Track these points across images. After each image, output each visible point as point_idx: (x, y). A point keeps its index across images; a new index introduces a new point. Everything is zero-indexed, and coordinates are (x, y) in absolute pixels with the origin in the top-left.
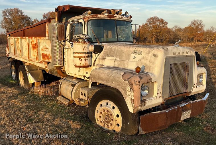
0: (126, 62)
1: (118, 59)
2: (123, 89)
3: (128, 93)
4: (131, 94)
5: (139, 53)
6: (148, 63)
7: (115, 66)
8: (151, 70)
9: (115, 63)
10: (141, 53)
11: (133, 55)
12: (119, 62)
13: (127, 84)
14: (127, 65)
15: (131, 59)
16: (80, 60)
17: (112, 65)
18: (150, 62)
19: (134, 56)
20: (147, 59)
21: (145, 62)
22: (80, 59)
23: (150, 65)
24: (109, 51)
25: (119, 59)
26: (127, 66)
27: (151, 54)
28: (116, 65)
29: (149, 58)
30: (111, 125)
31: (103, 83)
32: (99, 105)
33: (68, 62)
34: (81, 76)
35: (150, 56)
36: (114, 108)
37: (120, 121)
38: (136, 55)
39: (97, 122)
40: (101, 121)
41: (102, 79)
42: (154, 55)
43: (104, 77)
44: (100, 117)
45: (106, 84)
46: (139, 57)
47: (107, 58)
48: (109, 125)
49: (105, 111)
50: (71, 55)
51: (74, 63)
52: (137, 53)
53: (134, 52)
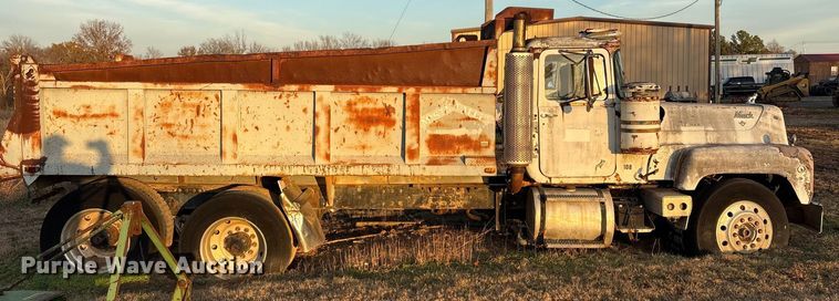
0: (731, 133)
1: (711, 129)
2: (789, 172)
3: (798, 175)
4: (805, 175)
5: (748, 116)
6: (771, 130)
8: (781, 140)
10: (750, 115)
11: (738, 120)
12: (715, 135)
13: (796, 162)
15: (738, 127)
16: (657, 136)
17: (703, 142)
18: (774, 128)
19: (742, 122)
20: (766, 125)
21: (766, 128)
22: (656, 134)
24: (682, 116)
25: (714, 128)
27: (769, 117)
28: (712, 139)
29: (770, 123)
30: (758, 240)
31: (739, 171)
32: (724, 215)
33: (551, 149)
34: (605, 178)
35: (769, 119)
36: (756, 211)
37: (769, 229)
38: (744, 120)
39: (722, 248)
40: (737, 243)
41: (734, 165)
42: (776, 118)
43: (740, 160)
44: (734, 235)
45: (747, 172)
46: (750, 122)
47: (682, 128)
48: (755, 242)
49: (746, 221)
50: (567, 131)
51: (579, 150)
52: (745, 116)
53: (738, 115)
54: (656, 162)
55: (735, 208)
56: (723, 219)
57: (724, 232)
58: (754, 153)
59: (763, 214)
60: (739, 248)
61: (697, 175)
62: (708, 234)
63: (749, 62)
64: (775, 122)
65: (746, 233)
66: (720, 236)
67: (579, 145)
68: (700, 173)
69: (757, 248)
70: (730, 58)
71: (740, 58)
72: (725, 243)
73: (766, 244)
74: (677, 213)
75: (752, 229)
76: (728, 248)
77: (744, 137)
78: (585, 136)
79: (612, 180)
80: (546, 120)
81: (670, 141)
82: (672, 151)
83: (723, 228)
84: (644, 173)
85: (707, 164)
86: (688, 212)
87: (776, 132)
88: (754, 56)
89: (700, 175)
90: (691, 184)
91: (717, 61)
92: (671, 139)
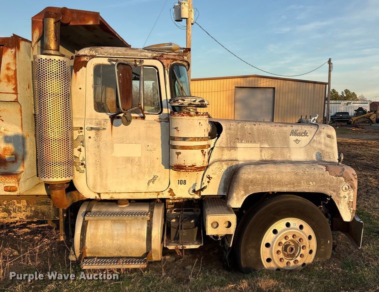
0: (285, 151)
1: (267, 146)
2: (334, 191)
3: (342, 194)
4: (348, 194)
5: (303, 134)
6: (323, 147)
7: (264, 158)
8: (332, 157)
9: (263, 154)
10: (305, 134)
11: (293, 138)
12: (270, 152)
13: (341, 182)
14: (288, 154)
15: (293, 144)
16: (203, 153)
17: (257, 158)
18: (326, 146)
19: (297, 140)
20: (320, 143)
21: (319, 146)
22: (202, 151)
23: (328, 151)
24: (239, 133)
25: (269, 145)
26: (290, 156)
27: (323, 135)
28: (266, 156)
29: (323, 141)
30: (302, 256)
31: (285, 189)
32: (269, 232)
33: (99, 164)
34: (158, 193)
35: (322, 138)
36: (301, 227)
37: (313, 244)
38: (299, 138)
39: (266, 265)
40: (281, 260)
41: (279, 183)
42: (329, 136)
43: (286, 178)
44: (278, 252)
45: (293, 190)
46: (304, 140)
47: (239, 145)
48: (299, 258)
49: (290, 238)
50: (115, 145)
51: (129, 165)
52: (300, 135)
53: (294, 133)
54: (209, 178)
55: (280, 225)
56: (269, 236)
57: (268, 249)
58: (300, 171)
59: (308, 230)
60: (282, 265)
61: (243, 192)
62: (251, 252)
63: (347, 104)
64: (328, 140)
65: (290, 249)
66: (265, 253)
67: (129, 160)
68: (246, 191)
69: (300, 264)
70: (338, 102)
71: (343, 102)
72: (269, 260)
73: (309, 259)
74: (221, 231)
75: (296, 245)
76: (271, 265)
77: (298, 154)
78: (135, 151)
79: (166, 195)
80: (92, 133)
81: (225, 157)
82: (225, 167)
83: (268, 245)
84: (197, 188)
85: (253, 182)
86: (232, 230)
87: (328, 150)
88: (350, 101)
89: (246, 193)
90: (237, 202)
91: (328, 104)
92: (227, 155)
